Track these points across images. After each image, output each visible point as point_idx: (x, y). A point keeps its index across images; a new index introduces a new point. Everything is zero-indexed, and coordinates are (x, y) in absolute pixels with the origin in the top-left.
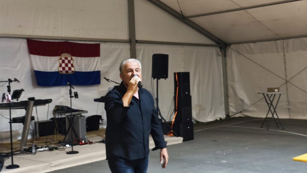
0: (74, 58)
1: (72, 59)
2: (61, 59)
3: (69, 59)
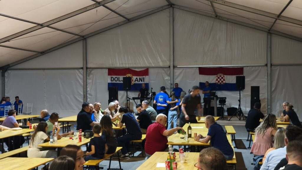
0: (225, 76)
1: (224, 77)
2: (217, 76)
3: (222, 76)
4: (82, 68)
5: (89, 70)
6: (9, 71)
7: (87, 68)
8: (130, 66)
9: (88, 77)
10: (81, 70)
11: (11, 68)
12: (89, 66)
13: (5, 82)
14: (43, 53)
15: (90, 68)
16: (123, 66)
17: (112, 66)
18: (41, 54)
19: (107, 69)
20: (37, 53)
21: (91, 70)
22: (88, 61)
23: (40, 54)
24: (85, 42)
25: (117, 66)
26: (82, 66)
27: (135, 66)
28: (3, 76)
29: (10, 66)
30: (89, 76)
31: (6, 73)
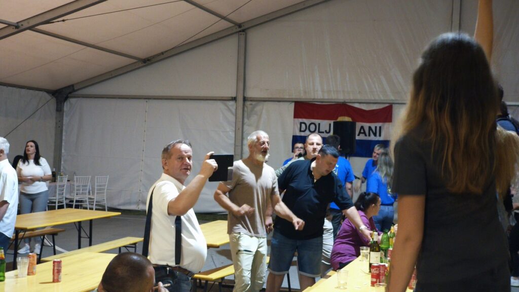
4: (234, 99)
5: (251, 103)
6: (73, 100)
7: (245, 99)
8: (348, 98)
9: (246, 120)
10: (232, 103)
11: (76, 93)
12: (251, 94)
13: (62, 123)
14: (147, 61)
15: (252, 100)
16: (330, 97)
17: (304, 97)
18: (145, 64)
19: (293, 102)
20: (135, 61)
21: (254, 103)
22: (248, 84)
23: (141, 65)
24: (242, 37)
25: (316, 97)
26: (234, 95)
27: (359, 97)
28: (59, 110)
29: (75, 89)
30: (248, 118)
31: (65, 104)
